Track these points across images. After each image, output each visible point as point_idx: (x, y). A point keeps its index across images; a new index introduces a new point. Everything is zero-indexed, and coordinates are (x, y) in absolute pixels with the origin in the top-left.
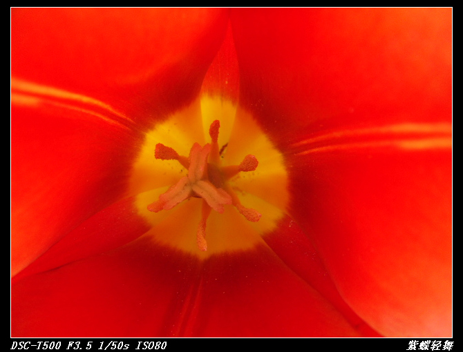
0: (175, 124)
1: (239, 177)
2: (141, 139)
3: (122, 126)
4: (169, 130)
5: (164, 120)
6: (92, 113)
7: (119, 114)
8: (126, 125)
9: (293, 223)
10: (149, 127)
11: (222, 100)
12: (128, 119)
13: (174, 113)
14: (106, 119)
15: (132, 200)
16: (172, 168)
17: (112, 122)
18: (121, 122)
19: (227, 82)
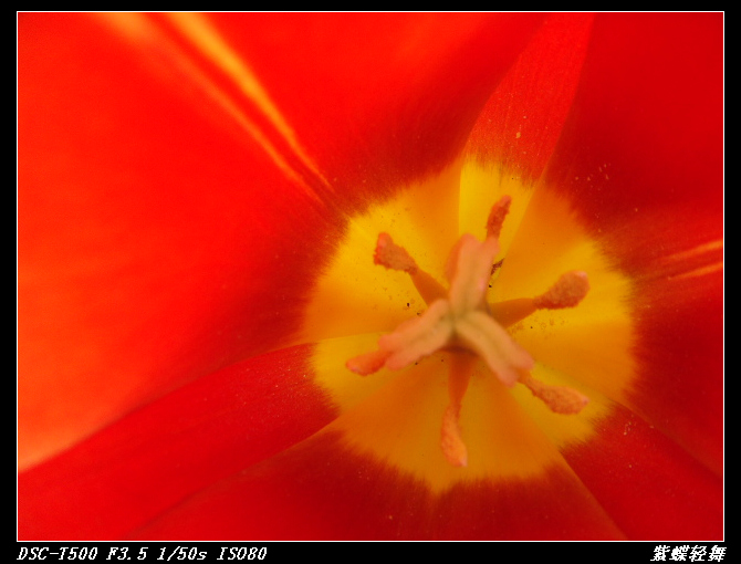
0: (406, 209)
1: (520, 328)
2: (340, 227)
3: (309, 191)
4: (394, 221)
5: (386, 198)
6: (256, 134)
7: (307, 161)
8: (316, 190)
9: (630, 427)
10: (359, 207)
11: (502, 173)
12: (322, 177)
13: (408, 186)
14: (280, 163)
15: (305, 350)
16: (391, 298)
17: (291, 174)
18: (307, 181)
19: (518, 135)
